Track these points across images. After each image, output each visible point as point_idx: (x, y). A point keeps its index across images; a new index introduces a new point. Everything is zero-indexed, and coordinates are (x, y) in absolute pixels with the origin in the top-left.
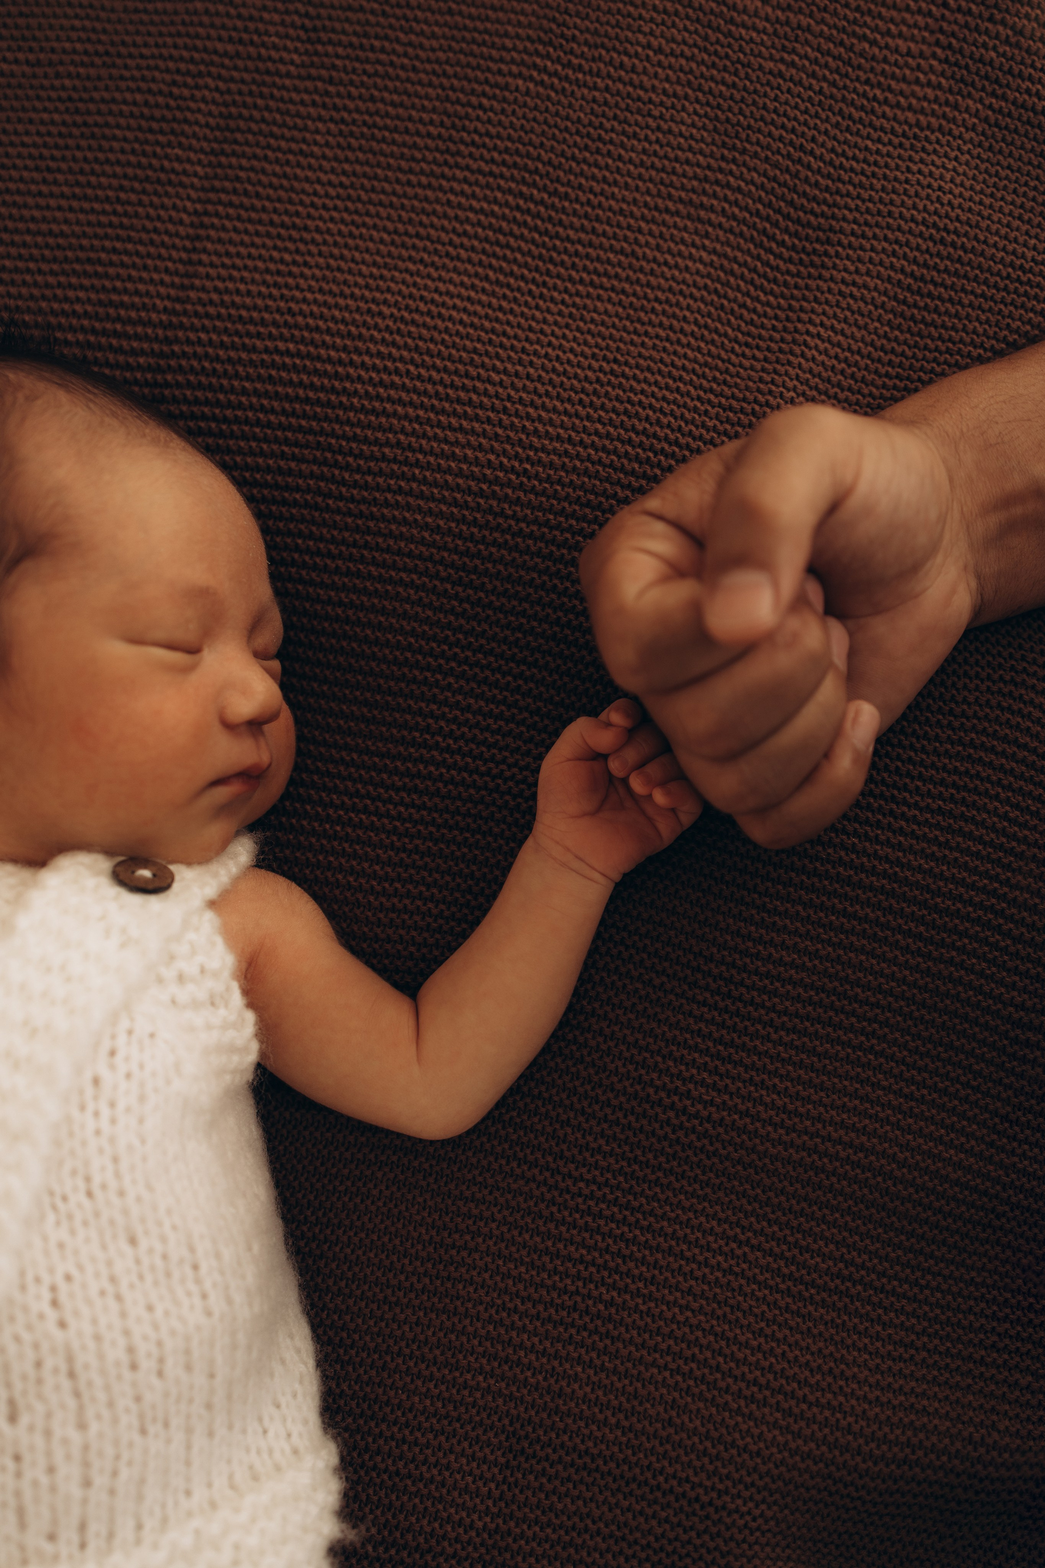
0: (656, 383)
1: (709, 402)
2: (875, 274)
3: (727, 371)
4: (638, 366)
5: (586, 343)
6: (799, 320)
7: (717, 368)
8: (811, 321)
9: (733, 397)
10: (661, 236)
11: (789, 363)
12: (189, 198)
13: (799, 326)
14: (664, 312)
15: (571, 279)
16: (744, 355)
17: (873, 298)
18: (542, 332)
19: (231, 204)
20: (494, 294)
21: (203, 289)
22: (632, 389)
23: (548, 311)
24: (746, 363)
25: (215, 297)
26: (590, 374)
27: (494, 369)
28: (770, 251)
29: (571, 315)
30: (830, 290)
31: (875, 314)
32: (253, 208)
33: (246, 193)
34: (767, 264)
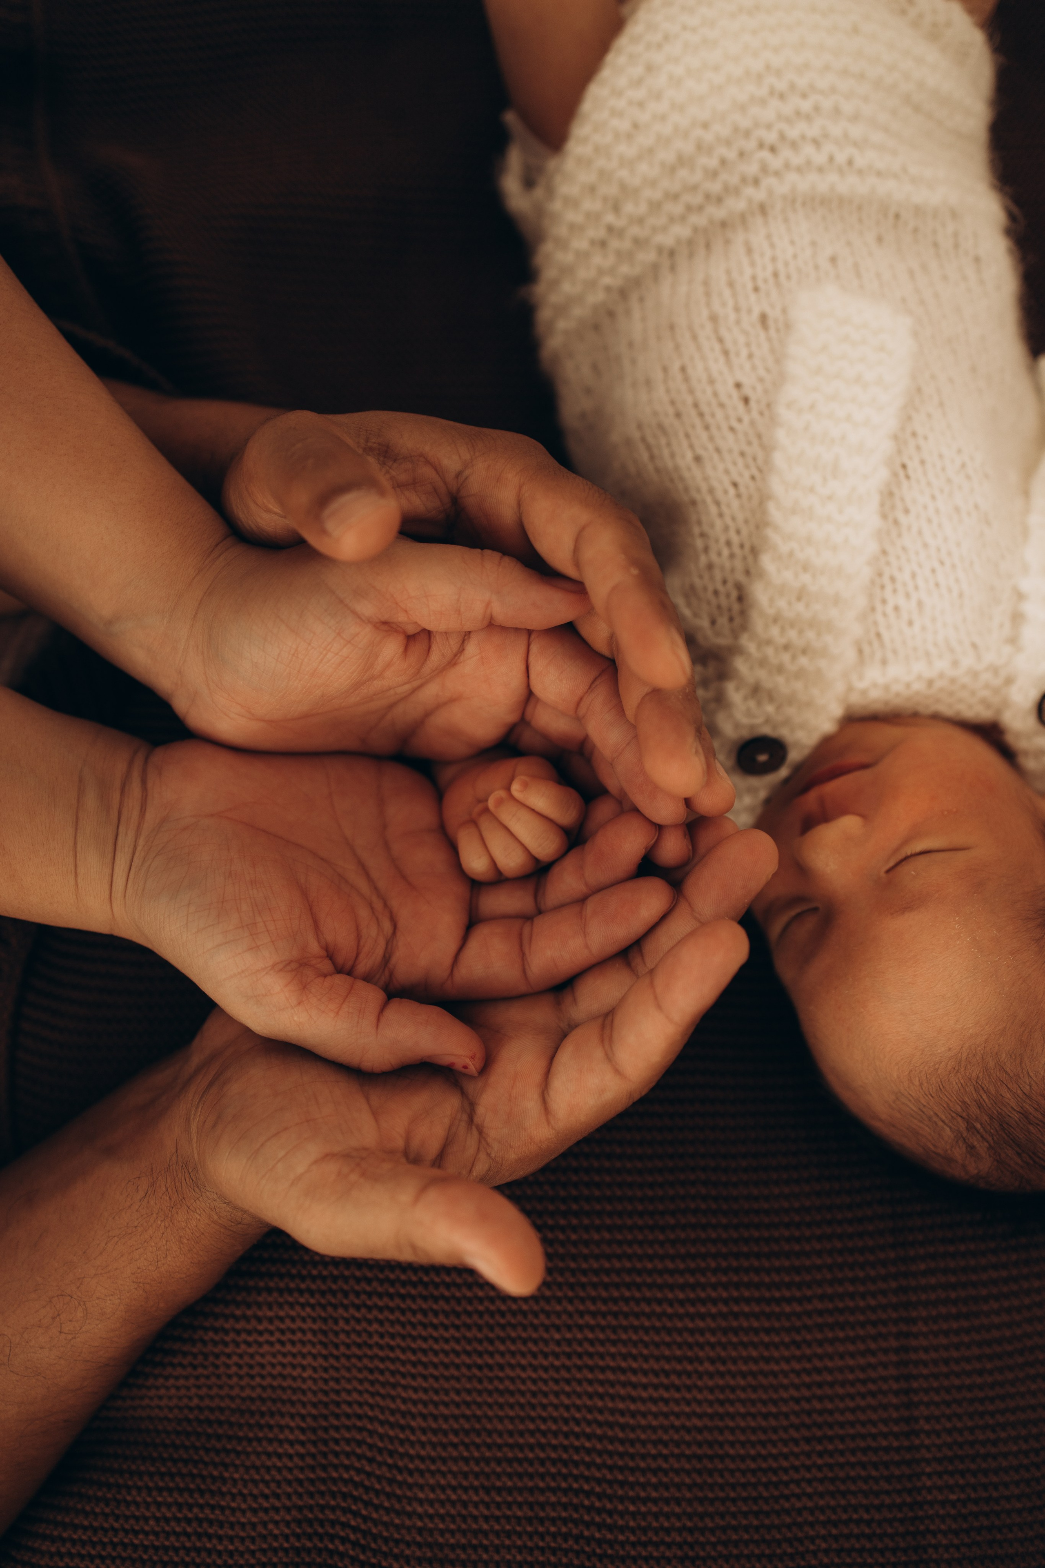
0: (436, 1353)
1: (381, 1347)
2: (248, 1527)
3: (372, 1383)
4: (457, 1367)
5: (512, 1380)
6: (313, 1456)
7: (383, 1385)
8: (302, 1457)
9: (360, 1358)
10: (464, 1518)
11: (314, 1405)
12: (928, 1448)
13: (313, 1450)
14: (445, 1433)
15: (542, 1447)
16: (360, 1404)
17: (245, 1501)
18: (556, 1381)
19: (887, 1450)
20: (612, 1412)
21: (885, 1351)
22: (457, 1341)
23: (556, 1407)
24: (355, 1396)
25: (873, 1346)
26: (502, 1348)
27: (592, 1328)
28: (355, 1529)
29: (533, 1407)
30: (289, 1496)
31: (240, 1485)
32: (865, 1451)
33: (875, 1466)
34: (356, 1514)
